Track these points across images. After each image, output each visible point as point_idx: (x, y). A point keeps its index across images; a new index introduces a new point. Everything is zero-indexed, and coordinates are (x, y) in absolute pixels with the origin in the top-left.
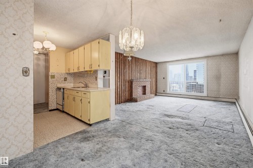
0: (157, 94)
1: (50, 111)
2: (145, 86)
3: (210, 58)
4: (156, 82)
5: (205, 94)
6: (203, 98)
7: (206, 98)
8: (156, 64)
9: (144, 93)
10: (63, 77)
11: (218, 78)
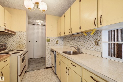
1: (47, 68)
10: (56, 40)
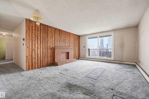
0: (80, 58)
2: (69, 52)
3: (116, 31)
4: (79, 49)
5: (112, 58)
6: (111, 61)
7: (113, 62)
8: (79, 37)
9: (68, 58)
11: (122, 46)
